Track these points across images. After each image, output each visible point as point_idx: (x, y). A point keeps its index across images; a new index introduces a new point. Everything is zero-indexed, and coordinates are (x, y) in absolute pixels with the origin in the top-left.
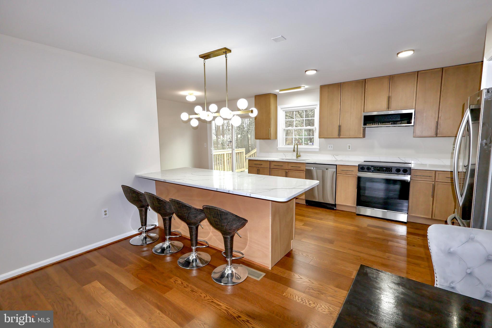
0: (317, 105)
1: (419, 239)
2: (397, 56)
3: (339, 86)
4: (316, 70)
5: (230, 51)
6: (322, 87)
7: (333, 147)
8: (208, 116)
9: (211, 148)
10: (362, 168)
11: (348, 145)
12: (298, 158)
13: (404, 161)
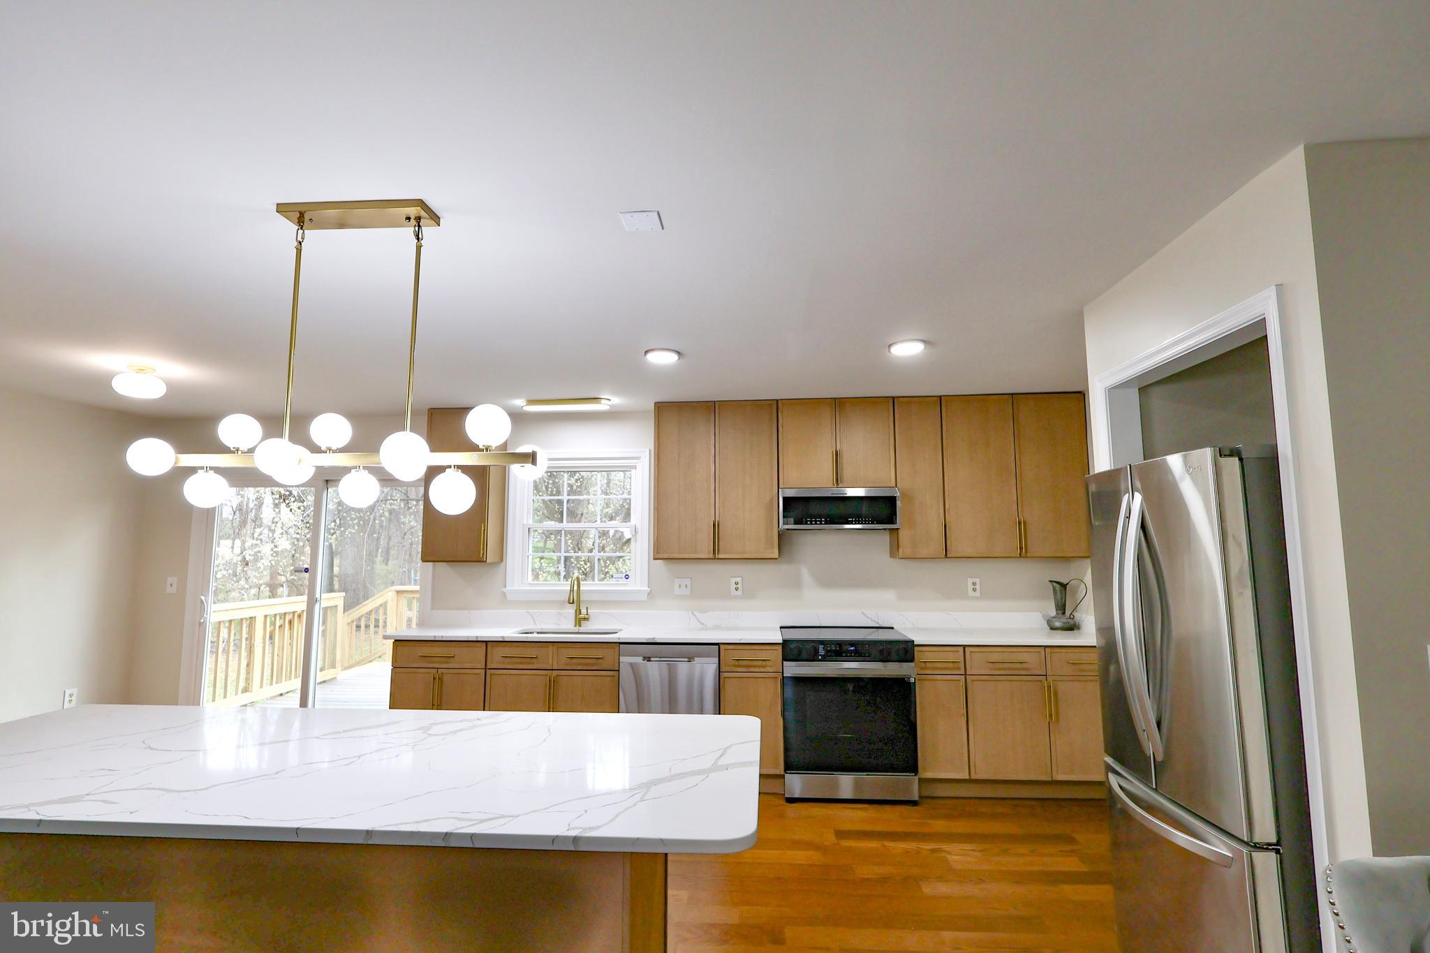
0: (638, 458)
1: (973, 850)
2: (889, 352)
3: (711, 409)
4: (678, 353)
5: (436, 219)
6: (662, 409)
7: (689, 586)
8: (300, 461)
9: (203, 598)
10: (792, 650)
11: (734, 580)
12: (580, 626)
13: (875, 621)
